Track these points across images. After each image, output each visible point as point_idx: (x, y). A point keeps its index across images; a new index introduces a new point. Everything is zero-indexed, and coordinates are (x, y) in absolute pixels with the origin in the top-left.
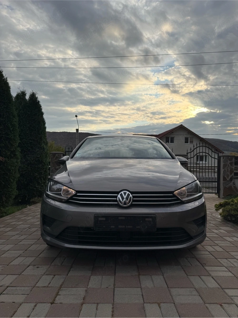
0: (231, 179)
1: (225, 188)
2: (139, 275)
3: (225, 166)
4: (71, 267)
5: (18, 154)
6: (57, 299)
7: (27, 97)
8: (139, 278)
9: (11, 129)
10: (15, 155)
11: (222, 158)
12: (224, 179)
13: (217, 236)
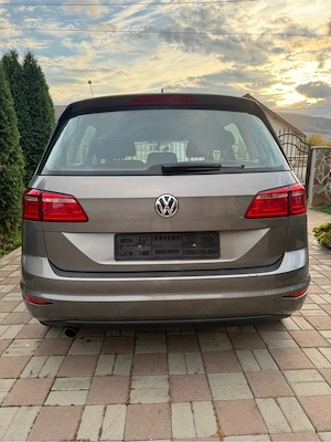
0: (325, 183)
1: (315, 195)
2: (234, 349)
3: (318, 163)
4: (136, 339)
5: (21, 157)
6: (132, 396)
7: (21, 60)
8: (235, 354)
9: (6, 118)
10: (16, 159)
11: (315, 151)
12: (316, 182)
13: (320, 276)
